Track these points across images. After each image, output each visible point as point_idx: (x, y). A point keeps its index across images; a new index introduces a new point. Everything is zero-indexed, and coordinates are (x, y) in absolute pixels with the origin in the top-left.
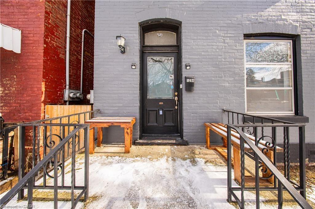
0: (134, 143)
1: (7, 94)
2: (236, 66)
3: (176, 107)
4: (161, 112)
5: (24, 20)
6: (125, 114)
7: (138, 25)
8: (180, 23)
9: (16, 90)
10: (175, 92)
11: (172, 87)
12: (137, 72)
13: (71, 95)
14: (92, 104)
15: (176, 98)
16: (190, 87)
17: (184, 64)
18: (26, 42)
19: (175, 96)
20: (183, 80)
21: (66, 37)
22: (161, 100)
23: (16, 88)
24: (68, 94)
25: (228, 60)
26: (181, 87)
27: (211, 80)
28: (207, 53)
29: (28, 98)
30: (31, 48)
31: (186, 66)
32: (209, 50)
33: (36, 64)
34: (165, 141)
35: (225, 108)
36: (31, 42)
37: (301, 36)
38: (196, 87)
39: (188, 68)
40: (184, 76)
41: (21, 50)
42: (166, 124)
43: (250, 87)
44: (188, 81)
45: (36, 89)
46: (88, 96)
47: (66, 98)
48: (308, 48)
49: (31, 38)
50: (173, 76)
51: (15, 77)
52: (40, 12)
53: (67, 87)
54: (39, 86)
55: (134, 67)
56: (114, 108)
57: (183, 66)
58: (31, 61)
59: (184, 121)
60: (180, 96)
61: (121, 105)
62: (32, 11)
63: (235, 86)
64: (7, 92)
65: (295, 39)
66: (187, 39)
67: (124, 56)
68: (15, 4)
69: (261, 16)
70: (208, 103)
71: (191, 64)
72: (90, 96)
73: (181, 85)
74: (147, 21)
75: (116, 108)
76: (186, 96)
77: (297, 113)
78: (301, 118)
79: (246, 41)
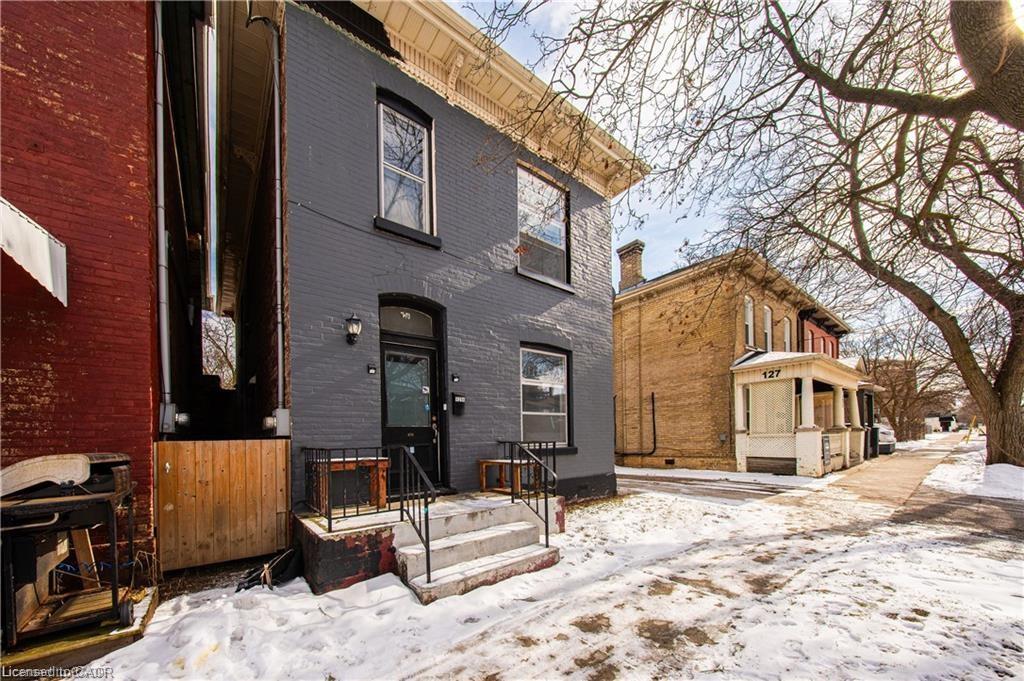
2: (511, 383)
3: (434, 441)
4: (412, 450)
7: (377, 299)
8: (443, 309)
9: (51, 403)
10: (432, 417)
11: (427, 407)
12: (378, 379)
14: (287, 438)
15: (435, 426)
16: (459, 409)
17: (448, 373)
19: (432, 422)
20: (449, 396)
22: (411, 429)
23: (53, 398)
24: (170, 416)
25: (503, 373)
26: (445, 408)
27: (485, 400)
28: (479, 361)
30: (108, 299)
31: (453, 378)
32: (482, 357)
35: (500, 439)
37: (574, 352)
38: (467, 409)
39: (456, 380)
40: (449, 391)
43: (527, 411)
44: (458, 399)
45: (132, 403)
46: (270, 422)
47: (167, 426)
48: (579, 368)
50: (428, 388)
51: (48, 367)
53: (168, 397)
55: (372, 370)
57: (450, 377)
58: (108, 331)
59: (452, 460)
60: (442, 423)
62: (104, 202)
63: (511, 410)
65: (568, 353)
66: (454, 335)
67: (354, 349)
69: (538, 320)
70: (481, 432)
71: (459, 374)
73: (445, 406)
74: (391, 294)
75: (341, 444)
76: (453, 424)
77: (569, 444)
78: (571, 450)
79: (522, 349)
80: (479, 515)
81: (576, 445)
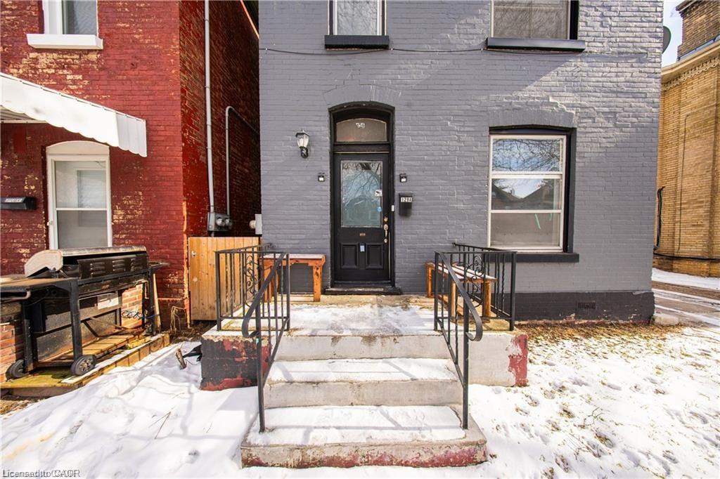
0: (324, 292)
1: (129, 220)
2: (475, 178)
3: (386, 241)
4: (362, 248)
5: (148, 103)
6: (309, 250)
7: (327, 113)
8: (392, 109)
9: (143, 214)
10: (384, 218)
11: (380, 209)
12: (327, 187)
13: (219, 222)
14: (260, 236)
15: (386, 226)
16: (406, 209)
17: (397, 174)
18: (155, 139)
19: (384, 223)
20: (396, 198)
21: (206, 126)
22: (363, 230)
23: (143, 211)
24: (213, 220)
25: (464, 168)
26: (393, 210)
27: (438, 199)
28: (433, 158)
29: (162, 227)
30: (163, 148)
31: (401, 178)
32: (436, 153)
33: (172, 174)
34: (368, 290)
35: (457, 241)
36: (162, 138)
37: (578, 130)
38: (416, 210)
39: (403, 180)
40: (397, 192)
41: (148, 151)
42: (369, 267)
43: (495, 209)
44: (403, 200)
45: (174, 213)
46: (252, 224)
47: (212, 227)
48: (586, 149)
49: (163, 133)
50: (381, 192)
51: (141, 193)
52: (173, 91)
53: (212, 209)
54: (178, 208)
55: (321, 179)
56: (293, 242)
57: (397, 178)
58: (164, 169)
59: (397, 260)
60: (391, 224)
61: (304, 236)
62: (161, 88)
63: (473, 209)
64: (129, 217)
65: (570, 133)
66: (403, 134)
67: (307, 161)
68: (134, 77)
69: (518, 98)
70: (433, 233)
71: (408, 174)
72: (257, 224)
73: (393, 207)
74: (341, 106)
75: (297, 242)
76: (400, 225)
77: (565, 249)
78: (568, 255)
79: (493, 137)
80: (379, 340)
81: (575, 250)
